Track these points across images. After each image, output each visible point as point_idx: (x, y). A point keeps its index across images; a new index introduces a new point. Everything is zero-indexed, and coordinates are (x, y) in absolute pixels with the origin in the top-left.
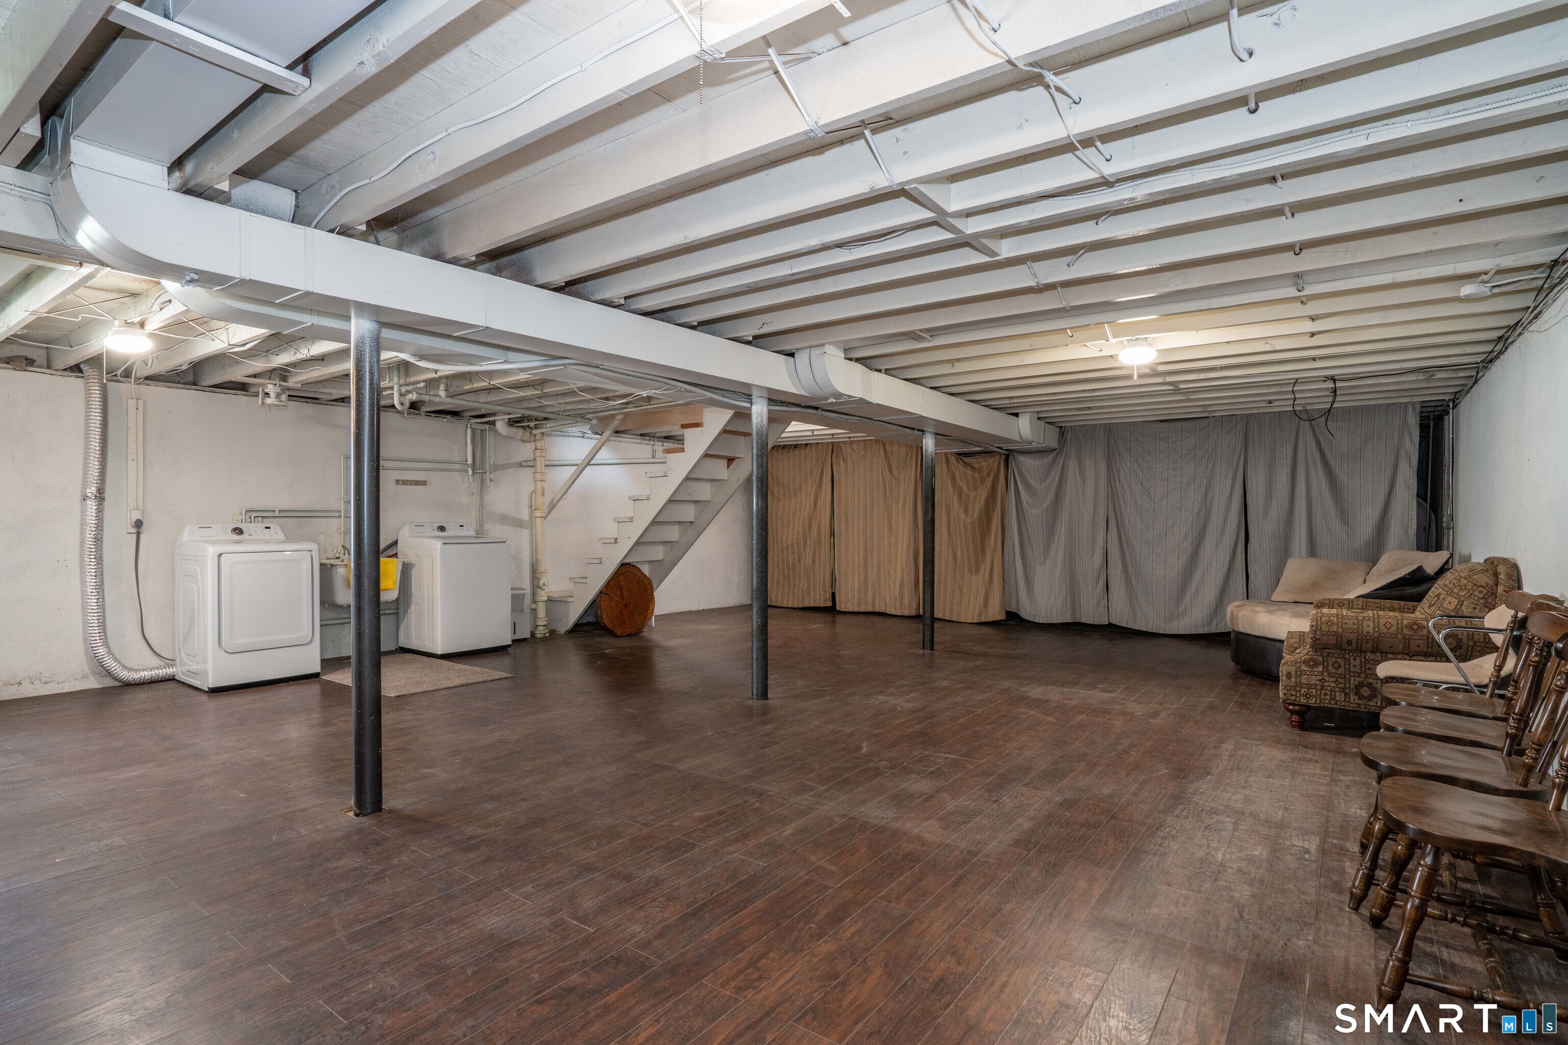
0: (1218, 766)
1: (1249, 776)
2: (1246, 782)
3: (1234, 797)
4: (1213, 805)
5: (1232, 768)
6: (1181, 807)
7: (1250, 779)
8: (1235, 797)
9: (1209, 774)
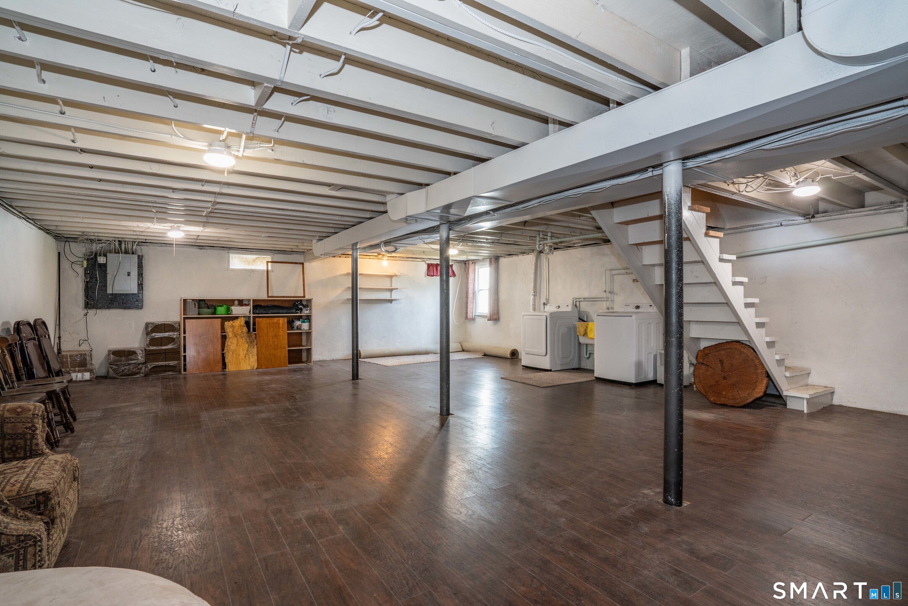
0: (136, 467)
1: (113, 467)
2: (115, 462)
3: (122, 452)
4: (132, 445)
5: (126, 468)
6: (147, 440)
7: (113, 465)
8: (120, 452)
9: (140, 460)
